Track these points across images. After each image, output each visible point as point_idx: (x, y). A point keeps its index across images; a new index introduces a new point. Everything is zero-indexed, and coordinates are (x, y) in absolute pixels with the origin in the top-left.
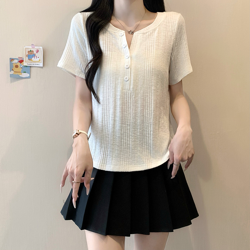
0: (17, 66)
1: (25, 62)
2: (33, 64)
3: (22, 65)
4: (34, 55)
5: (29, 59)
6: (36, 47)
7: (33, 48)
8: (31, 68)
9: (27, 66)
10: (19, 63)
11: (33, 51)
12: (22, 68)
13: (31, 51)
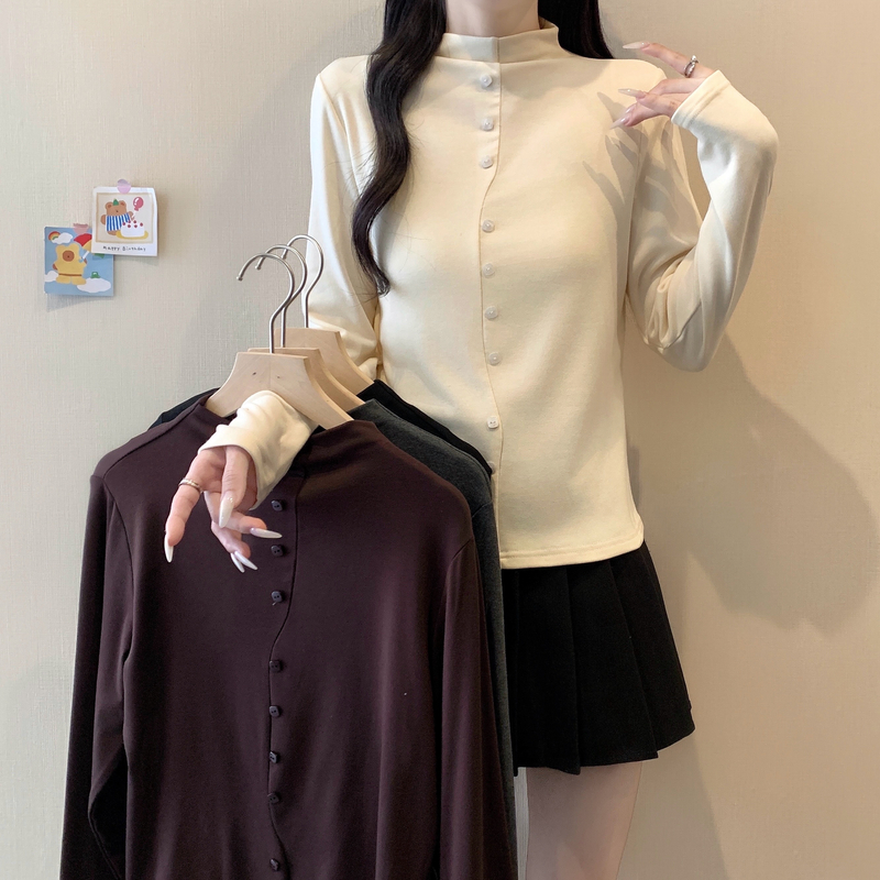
0: (69, 256)
1: (97, 241)
2: (124, 249)
3: (88, 252)
4: (128, 218)
5: (112, 232)
6: (133, 190)
7: (125, 192)
8: (117, 262)
9: (102, 255)
10: (77, 245)
11: (123, 204)
12: (85, 260)
13: (116, 202)
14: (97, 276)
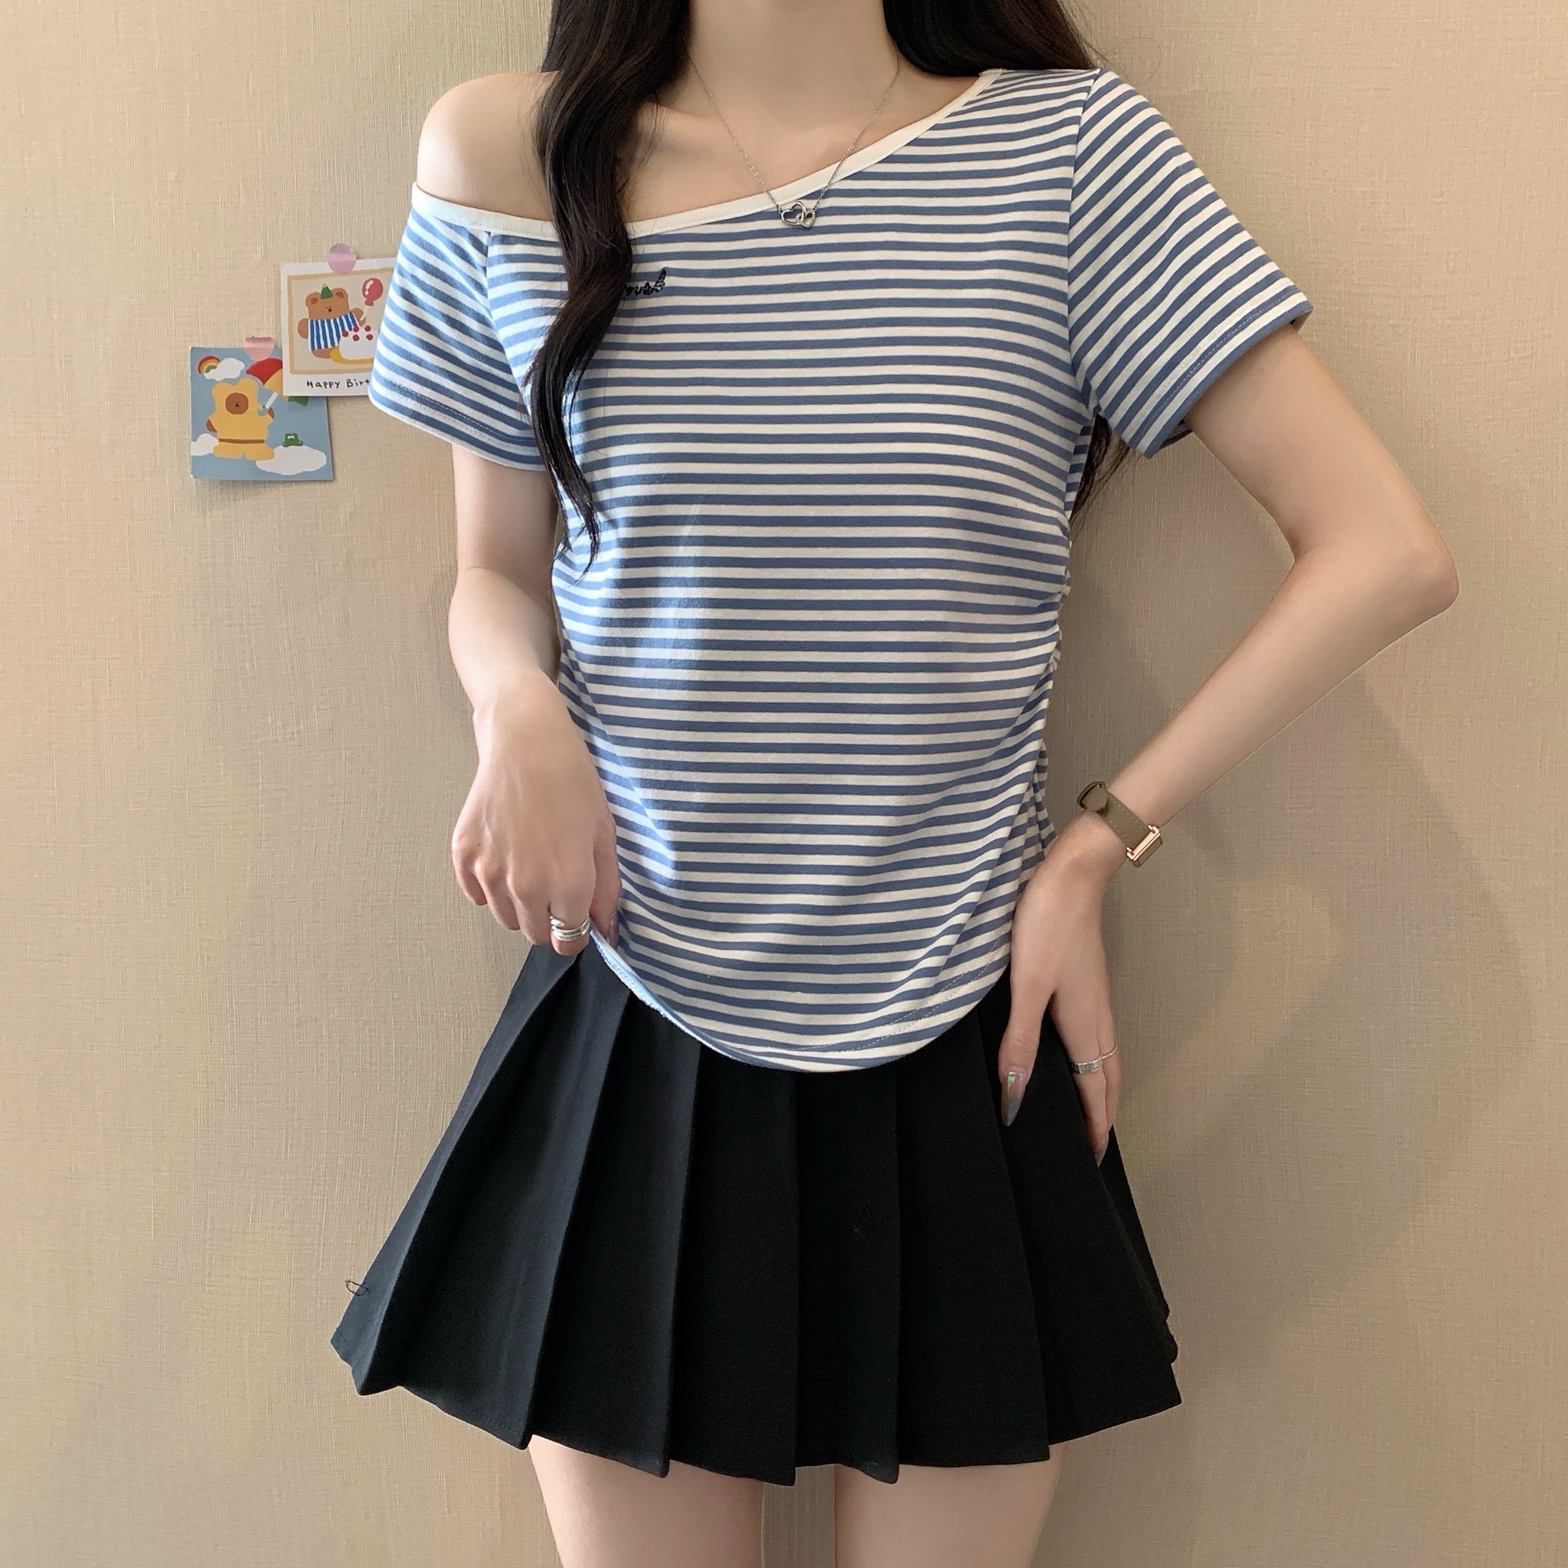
0: (237, 404)
1: (293, 371)
2: (349, 384)
3: (275, 395)
4: (353, 322)
5: (321, 351)
6: (360, 265)
7: (343, 269)
8: (335, 410)
9: (303, 400)
10: (254, 382)
11: (341, 294)
12: (271, 412)
13: (326, 293)
14: (296, 442)
